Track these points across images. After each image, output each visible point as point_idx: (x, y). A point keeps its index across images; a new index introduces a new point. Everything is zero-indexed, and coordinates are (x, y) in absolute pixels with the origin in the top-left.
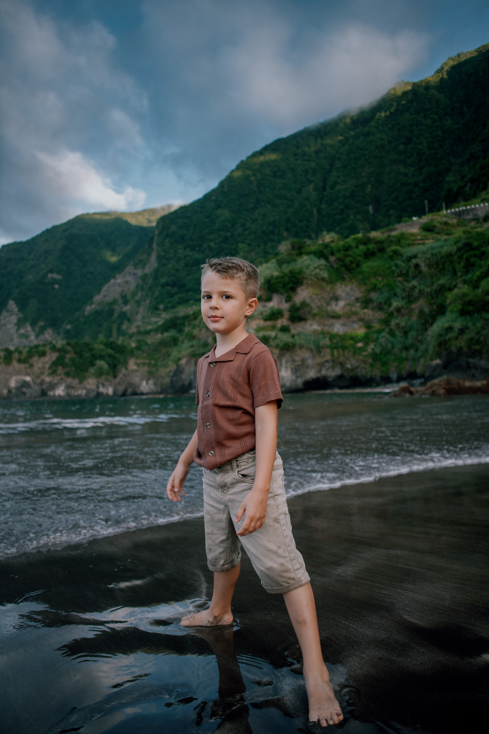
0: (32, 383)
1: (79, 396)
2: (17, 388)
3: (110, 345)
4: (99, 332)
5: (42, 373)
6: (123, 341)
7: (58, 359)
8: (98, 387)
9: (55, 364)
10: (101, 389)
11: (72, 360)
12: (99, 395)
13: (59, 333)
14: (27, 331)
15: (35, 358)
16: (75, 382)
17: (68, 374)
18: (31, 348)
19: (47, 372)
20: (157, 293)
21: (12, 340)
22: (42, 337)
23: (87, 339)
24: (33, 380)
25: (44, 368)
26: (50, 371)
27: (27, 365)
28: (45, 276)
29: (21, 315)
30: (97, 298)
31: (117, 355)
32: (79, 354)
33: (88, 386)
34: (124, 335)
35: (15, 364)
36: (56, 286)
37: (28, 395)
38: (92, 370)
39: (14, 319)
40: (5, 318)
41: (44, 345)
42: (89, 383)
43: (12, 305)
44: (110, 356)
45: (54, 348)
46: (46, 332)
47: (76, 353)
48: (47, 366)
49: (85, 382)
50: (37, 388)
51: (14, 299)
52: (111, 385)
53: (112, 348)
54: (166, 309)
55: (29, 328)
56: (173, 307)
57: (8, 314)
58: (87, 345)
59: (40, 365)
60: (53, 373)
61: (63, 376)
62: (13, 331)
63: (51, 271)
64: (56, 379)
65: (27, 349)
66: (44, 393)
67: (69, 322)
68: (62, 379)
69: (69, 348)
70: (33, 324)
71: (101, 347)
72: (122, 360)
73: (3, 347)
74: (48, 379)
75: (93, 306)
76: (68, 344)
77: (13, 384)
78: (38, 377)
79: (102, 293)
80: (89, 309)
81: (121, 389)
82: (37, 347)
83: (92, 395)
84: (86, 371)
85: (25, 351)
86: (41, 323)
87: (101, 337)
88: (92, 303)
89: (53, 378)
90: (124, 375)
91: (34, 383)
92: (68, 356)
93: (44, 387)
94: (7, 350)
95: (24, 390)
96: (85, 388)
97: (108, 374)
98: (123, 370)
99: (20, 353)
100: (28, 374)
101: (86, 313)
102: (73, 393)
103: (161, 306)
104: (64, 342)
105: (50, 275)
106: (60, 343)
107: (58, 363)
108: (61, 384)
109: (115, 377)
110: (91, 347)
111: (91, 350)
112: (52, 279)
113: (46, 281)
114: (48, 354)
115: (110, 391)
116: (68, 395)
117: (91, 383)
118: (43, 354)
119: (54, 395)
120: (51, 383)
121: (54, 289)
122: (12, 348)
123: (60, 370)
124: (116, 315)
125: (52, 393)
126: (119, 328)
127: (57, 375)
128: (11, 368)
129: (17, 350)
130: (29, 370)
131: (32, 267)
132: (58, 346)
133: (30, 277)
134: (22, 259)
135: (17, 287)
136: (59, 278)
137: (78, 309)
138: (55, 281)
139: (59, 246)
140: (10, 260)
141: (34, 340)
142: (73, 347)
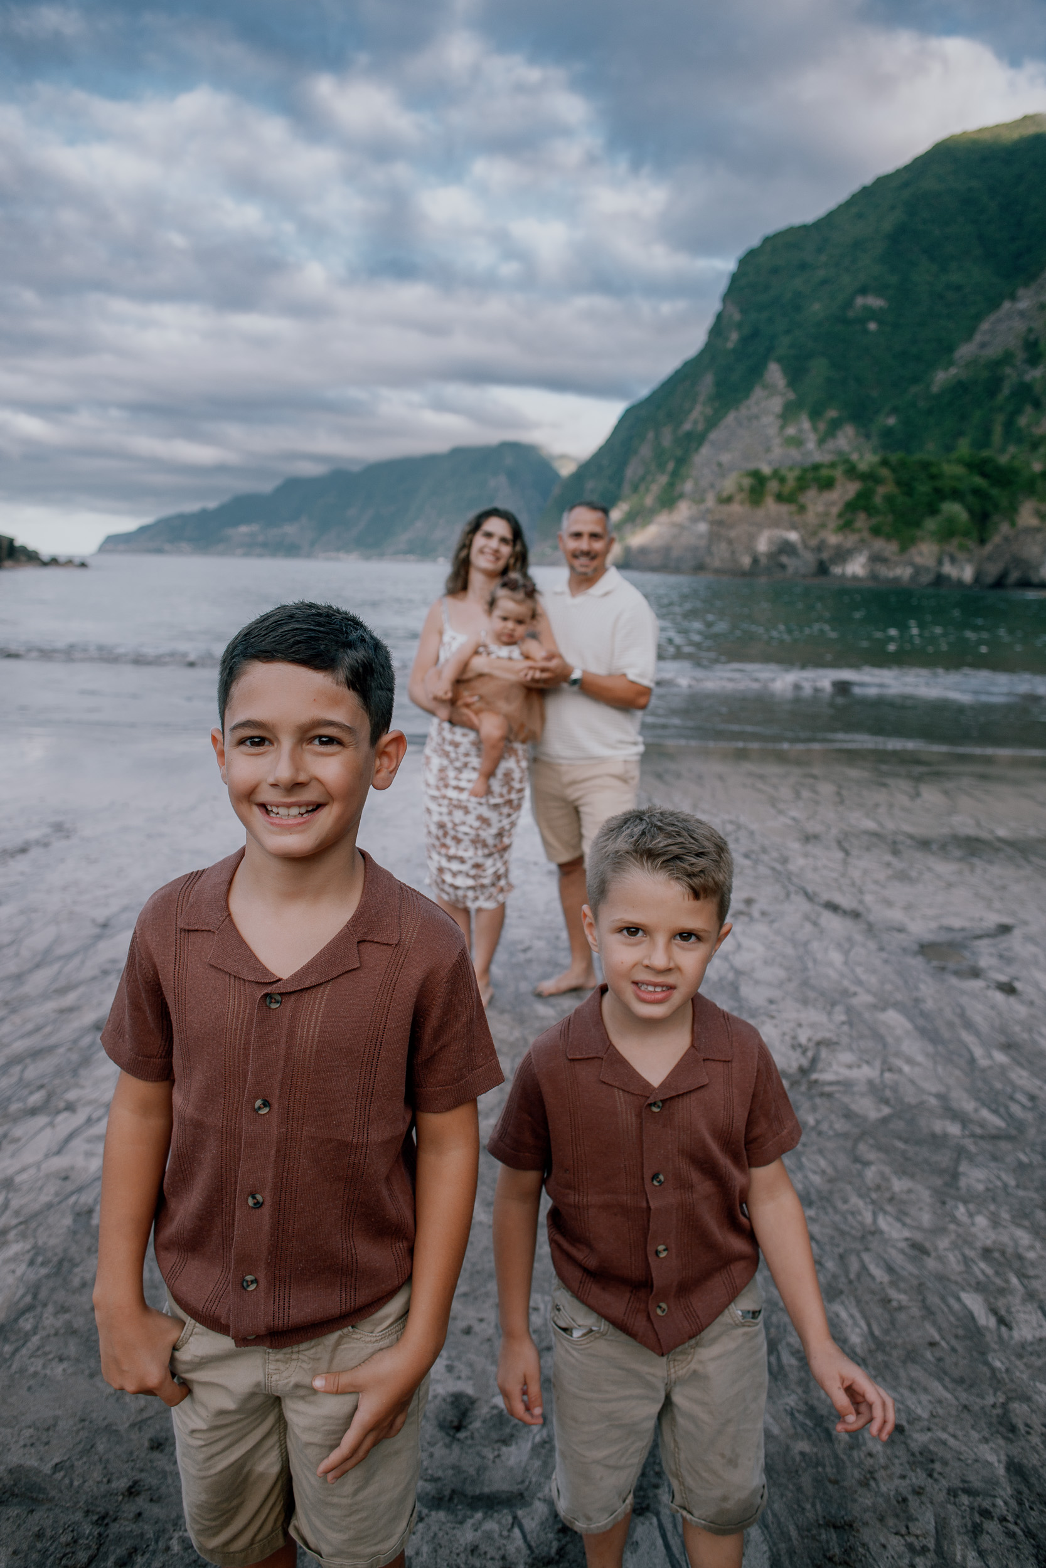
0: (800, 546)
1: (896, 580)
2: (771, 556)
3: (980, 467)
4: (960, 434)
5: (823, 526)
6: (1013, 457)
7: (860, 496)
8: (940, 562)
9: (852, 507)
10: (948, 569)
11: (889, 499)
12: (940, 580)
13: (868, 436)
14: (801, 431)
15: (812, 493)
16: (890, 548)
17: (876, 531)
18: (805, 471)
19: (833, 524)
21: (768, 450)
22: (831, 445)
23: (929, 450)
24: (804, 541)
25: (827, 514)
26: (841, 522)
27: (793, 508)
28: (849, 303)
29: (791, 396)
30: (965, 351)
31: (995, 492)
32: (906, 486)
33: (918, 560)
34: (1020, 441)
35: (771, 505)
36: (872, 326)
37: (790, 571)
38: (931, 524)
39: (776, 404)
40: (758, 404)
41: (833, 465)
42: (921, 554)
43: (775, 373)
44: (977, 492)
45: (852, 472)
46: (840, 434)
47: (899, 483)
48: (835, 510)
49: (913, 551)
50: (809, 557)
51: (779, 360)
52: (969, 561)
53: (984, 475)
55: (806, 425)
57: (764, 394)
58: (925, 465)
59: (820, 508)
60: (846, 526)
61: (866, 534)
62: (772, 431)
63: (863, 291)
64: (850, 540)
65: (797, 472)
66: (822, 569)
67: (895, 410)
68: (862, 541)
69: (885, 472)
70: (815, 414)
71: (959, 470)
72: (1004, 503)
73: (752, 466)
74: (833, 539)
75: (953, 371)
76: (885, 463)
77: (763, 545)
78: (814, 533)
79: (978, 338)
80: (941, 378)
81: (993, 571)
82: (816, 467)
83: (926, 579)
84: (918, 524)
85: (791, 477)
86: (832, 413)
87: (964, 448)
88: (951, 363)
89: (846, 537)
90: (1006, 539)
91: (806, 547)
93: (825, 556)
94: (756, 475)
95: (784, 559)
96: (912, 564)
97: (966, 534)
98: (1005, 528)
99: (782, 480)
100: (793, 527)
101: (935, 389)
102: (885, 572)
104: (877, 458)
105: (860, 301)
106: (867, 459)
107: (860, 504)
108: (860, 551)
109: (982, 541)
110: (934, 470)
111: (933, 477)
112: (866, 308)
113: (851, 314)
114: (839, 485)
115: (967, 574)
116: (874, 577)
117: (925, 553)
118: (828, 484)
119: (843, 575)
120: (838, 547)
121: (866, 331)
122: (766, 470)
123: (862, 520)
124: (1006, 390)
125: (837, 570)
126: (1009, 425)
127: (854, 531)
128: (760, 513)
129: (776, 474)
130: (796, 518)
131: (824, 282)
132: (863, 467)
133: (817, 307)
134: (803, 266)
135: (788, 332)
136: (881, 309)
137: (915, 380)
138: (871, 314)
139: (887, 226)
140: (775, 271)
141: (814, 451)
142: (894, 470)
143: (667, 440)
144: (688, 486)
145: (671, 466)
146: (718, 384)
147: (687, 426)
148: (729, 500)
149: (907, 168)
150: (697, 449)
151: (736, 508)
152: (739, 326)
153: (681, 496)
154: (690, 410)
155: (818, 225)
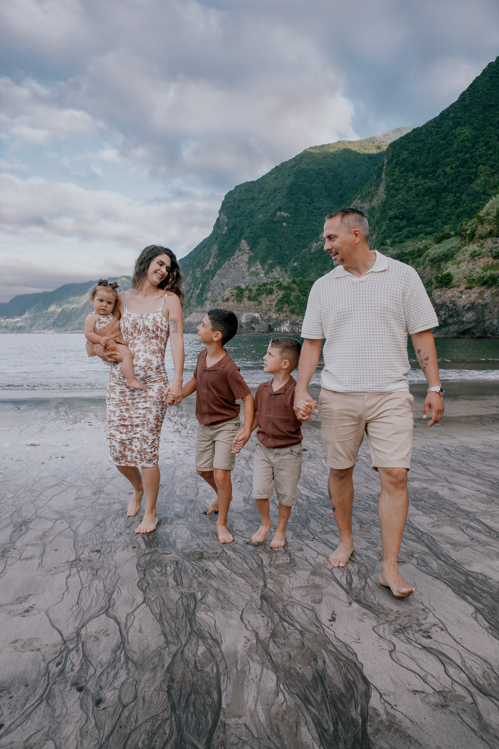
0: (260, 319)
2: (248, 324)
5: (269, 310)
7: (284, 297)
9: (282, 302)
11: (297, 298)
13: (286, 271)
14: (257, 269)
15: (264, 296)
17: (293, 312)
18: (259, 286)
19: (273, 310)
20: (384, 227)
21: (244, 278)
22: (270, 275)
23: (313, 276)
24: (261, 317)
25: (271, 305)
26: (277, 308)
27: (256, 303)
28: (274, 215)
29: (252, 254)
32: (304, 292)
35: (246, 302)
36: (285, 224)
37: (256, 330)
39: (246, 258)
40: (237, 258)
41: (272, 283)
43: (244, 244)
45: (280, 286)
46: (274, 270)
47: (300, 291)
48: (274, 303)
50: (264, 324)
51: (245, 239)
54: (393, 244)
55: (260, 267)
56: (401, 242)
57: (241, 253)
59: (268, 303)
60: (280, 310)
61: (288, 313)
62: (245, 269)
63: (280, 209)
64: (282, 316)
65: (256, 287)
66: (270, 329)
67: (296, 260)
68: (287, 316)
69: (294, 286)
70: (263, 262)
73: (237, 285)
74: (274, 316)
75: (319, 243)
76: (294, 282)
77: (243, 319)
78: (267, 314)
80: (315, 246)
82: (265, 285)
85: (254, 289)
86: (270, 261)
88: (318, 240)
89: (279, 314)
91: (262, 320)
92: (293, 294)
93: (271, 323)
94: (239, 288)
95: (254, 325)
99: (250, 291)
100: (257, 311)
101: (313, 250)
102: (297, 329)
103: (388, 241)
104: (290, 280)
105: (278, 213)
106: (287, 281)
107: (285, 300)
108: (286, 320)
112: (281, 216)
113: (275, 219)
114: (275, 292)
116: (293, 332)
118: (271, 292)
119: (280, 331)
120: (277, 319)
121: (282, 226)
122: (243, 286)
123: (286, 308)
125: (278, 329)
127: (283, 312)
128: (242, 305)
129: (247, 287)
130: (257, 307)
131: (262, 206)
132: (285, 284)
133: (260, 216)
134: (253, 199)
135: (249, 227)
136: (287, 216)
137: (305, 247)
138: (284, 219)
139: (287, 183)
140: (242, 200)
141: (263, 278)
142: (298, 285)
143: (198, 274)
144: (209, 295)
145: (201, 285)
146: (219, 249)
147: (207, 268)
148: (227, 300)
149: (293, 159)
150: (212, 278)
151: (231, 303)
152: (227, 224)
153: (206, 299)
154: (209, 260)
155: (258, 181)
